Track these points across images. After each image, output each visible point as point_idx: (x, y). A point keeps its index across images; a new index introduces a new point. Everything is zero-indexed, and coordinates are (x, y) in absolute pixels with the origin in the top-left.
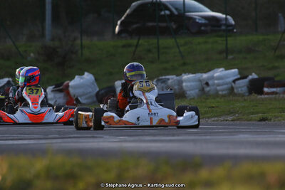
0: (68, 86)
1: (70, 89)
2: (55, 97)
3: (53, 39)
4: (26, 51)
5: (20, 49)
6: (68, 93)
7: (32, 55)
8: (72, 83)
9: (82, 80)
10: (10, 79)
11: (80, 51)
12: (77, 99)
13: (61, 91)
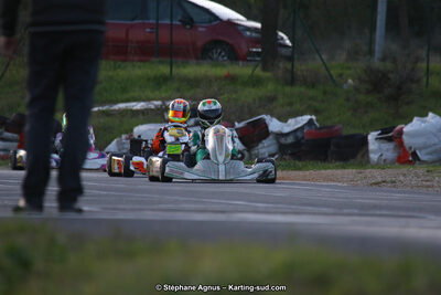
0: (401, 133)
1: (404, 137)
2: (380, 149)
3: (383, 59)
4: (341, 75)
5: (332, 72)
6: (401, 144)
7: (350, 81)
8: (407, 129)
9: (423, 125)
10: (314, 117)
11: (425, 80)
12: (414, 154)
13: (390, 139)
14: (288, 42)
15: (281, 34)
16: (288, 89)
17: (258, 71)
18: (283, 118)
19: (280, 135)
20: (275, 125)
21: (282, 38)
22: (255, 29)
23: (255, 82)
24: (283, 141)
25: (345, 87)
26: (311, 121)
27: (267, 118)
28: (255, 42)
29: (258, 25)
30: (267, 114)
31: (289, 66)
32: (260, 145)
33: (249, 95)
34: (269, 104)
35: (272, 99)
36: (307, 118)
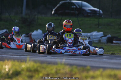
1: (32, 36)
2: (25, 39)
3: (26, 15)
4: (14, 19)
9: (37, 33)
10: (7, 30)
11: (37, 21)
12: (35, 41)
13: (28, 36)
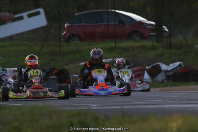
14: (167, 30)
15: (164, 27)
16: (169, 51)
17: (155, 43)
18: (168, 64)
19: (166, 71)
20: (164, 67)
21: (164, 28)
22: (152, 25)
23: (154, 48)
24: (168, 74)
25: (194, 49)
26: (180, 65)
27: (160, 64)
28: (152, 30)
29: (154, 23)
30: (160, 62)
31: (169, 40)
32: (158, 76)
33: (151, 54)
34: (160, 58)
35: (162, 55)
36: (178, 63)
